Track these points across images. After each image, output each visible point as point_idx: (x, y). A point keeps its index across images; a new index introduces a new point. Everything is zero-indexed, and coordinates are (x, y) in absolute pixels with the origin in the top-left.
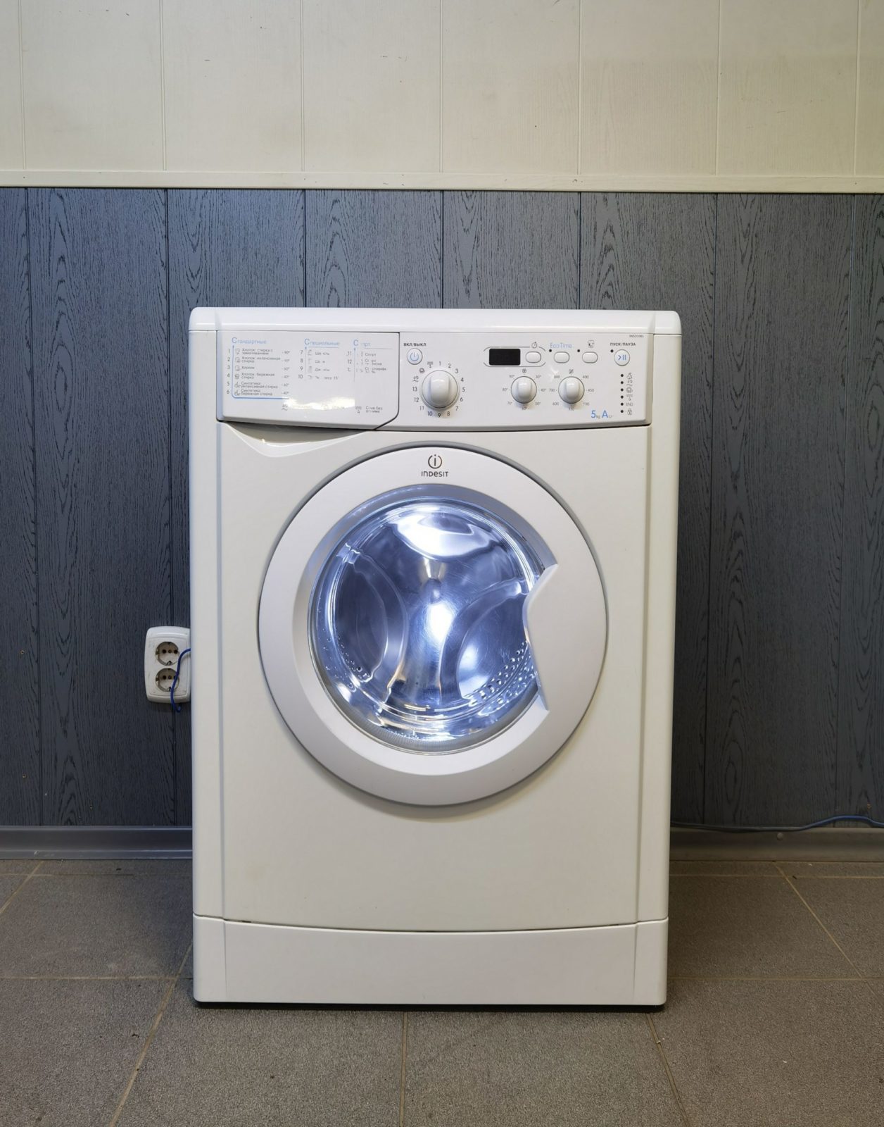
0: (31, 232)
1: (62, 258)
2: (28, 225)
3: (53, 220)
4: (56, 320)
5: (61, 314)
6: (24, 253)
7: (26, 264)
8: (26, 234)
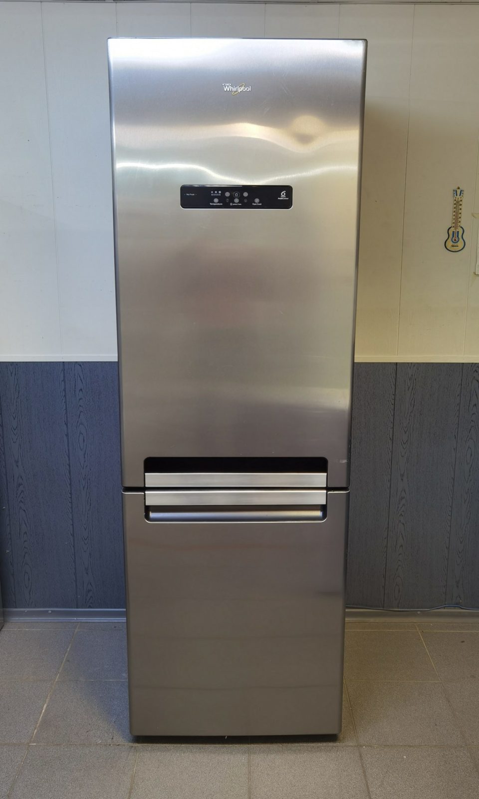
0: (66, 379)
1: (81, 390)
2: (64, 377)
3: (76, 374)
4: (79, 414)
5: (81, 412)
6: (63, 388)
7: (64, 392)
8: (64, 380)
